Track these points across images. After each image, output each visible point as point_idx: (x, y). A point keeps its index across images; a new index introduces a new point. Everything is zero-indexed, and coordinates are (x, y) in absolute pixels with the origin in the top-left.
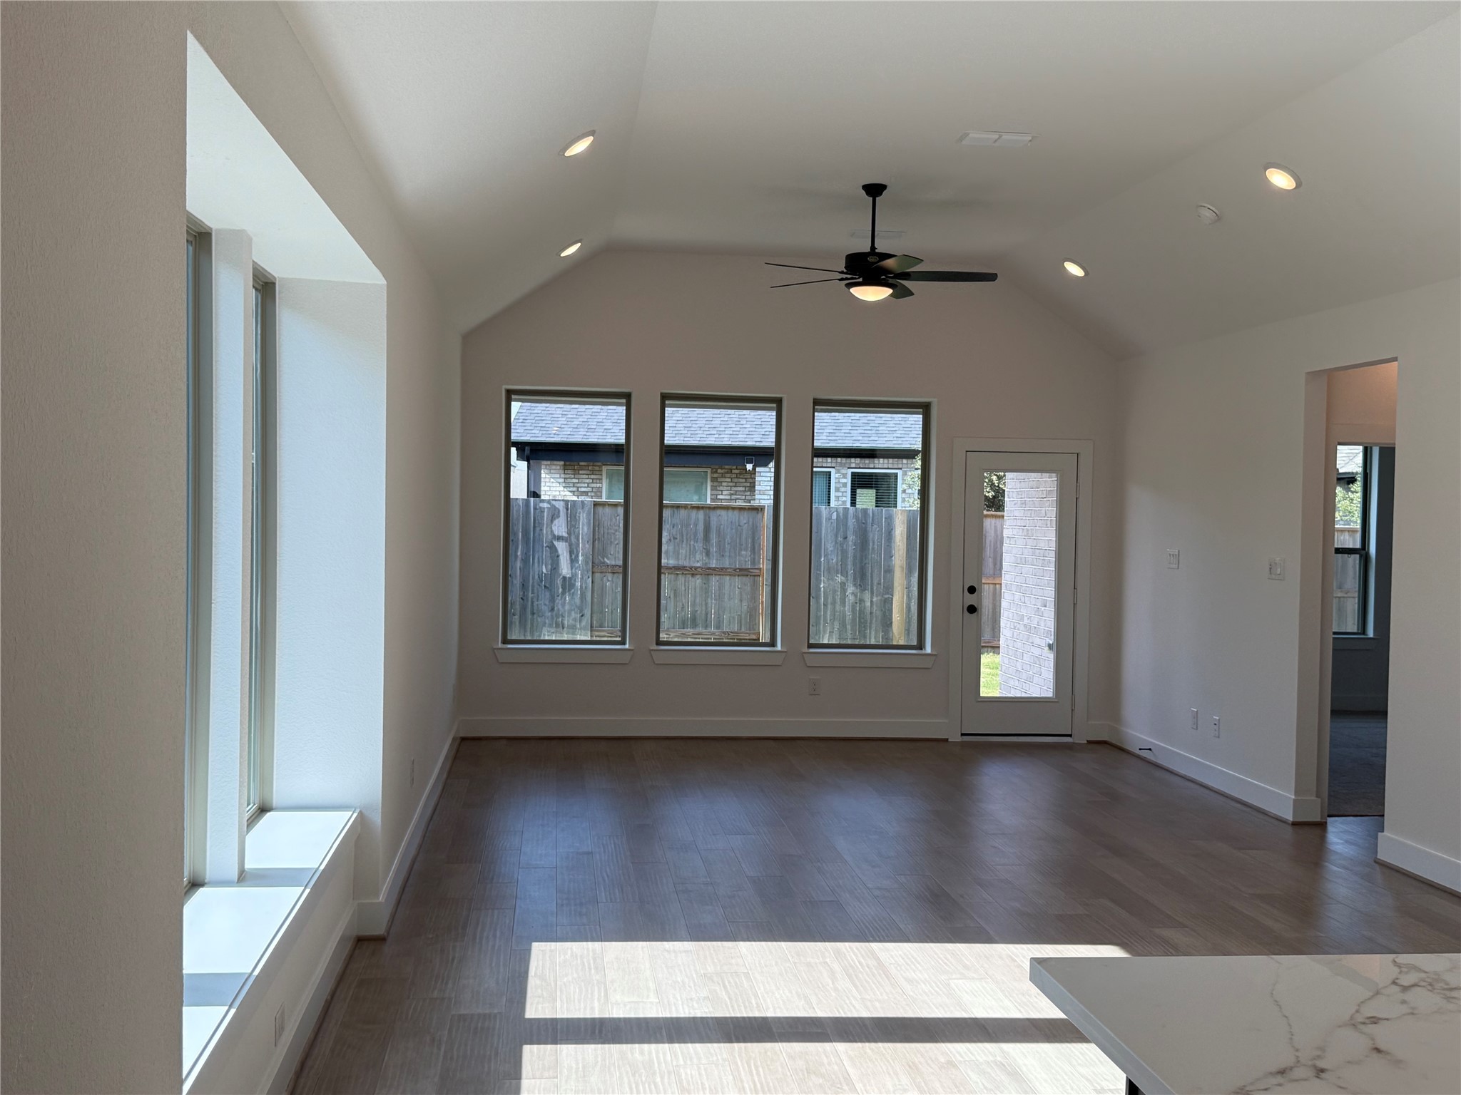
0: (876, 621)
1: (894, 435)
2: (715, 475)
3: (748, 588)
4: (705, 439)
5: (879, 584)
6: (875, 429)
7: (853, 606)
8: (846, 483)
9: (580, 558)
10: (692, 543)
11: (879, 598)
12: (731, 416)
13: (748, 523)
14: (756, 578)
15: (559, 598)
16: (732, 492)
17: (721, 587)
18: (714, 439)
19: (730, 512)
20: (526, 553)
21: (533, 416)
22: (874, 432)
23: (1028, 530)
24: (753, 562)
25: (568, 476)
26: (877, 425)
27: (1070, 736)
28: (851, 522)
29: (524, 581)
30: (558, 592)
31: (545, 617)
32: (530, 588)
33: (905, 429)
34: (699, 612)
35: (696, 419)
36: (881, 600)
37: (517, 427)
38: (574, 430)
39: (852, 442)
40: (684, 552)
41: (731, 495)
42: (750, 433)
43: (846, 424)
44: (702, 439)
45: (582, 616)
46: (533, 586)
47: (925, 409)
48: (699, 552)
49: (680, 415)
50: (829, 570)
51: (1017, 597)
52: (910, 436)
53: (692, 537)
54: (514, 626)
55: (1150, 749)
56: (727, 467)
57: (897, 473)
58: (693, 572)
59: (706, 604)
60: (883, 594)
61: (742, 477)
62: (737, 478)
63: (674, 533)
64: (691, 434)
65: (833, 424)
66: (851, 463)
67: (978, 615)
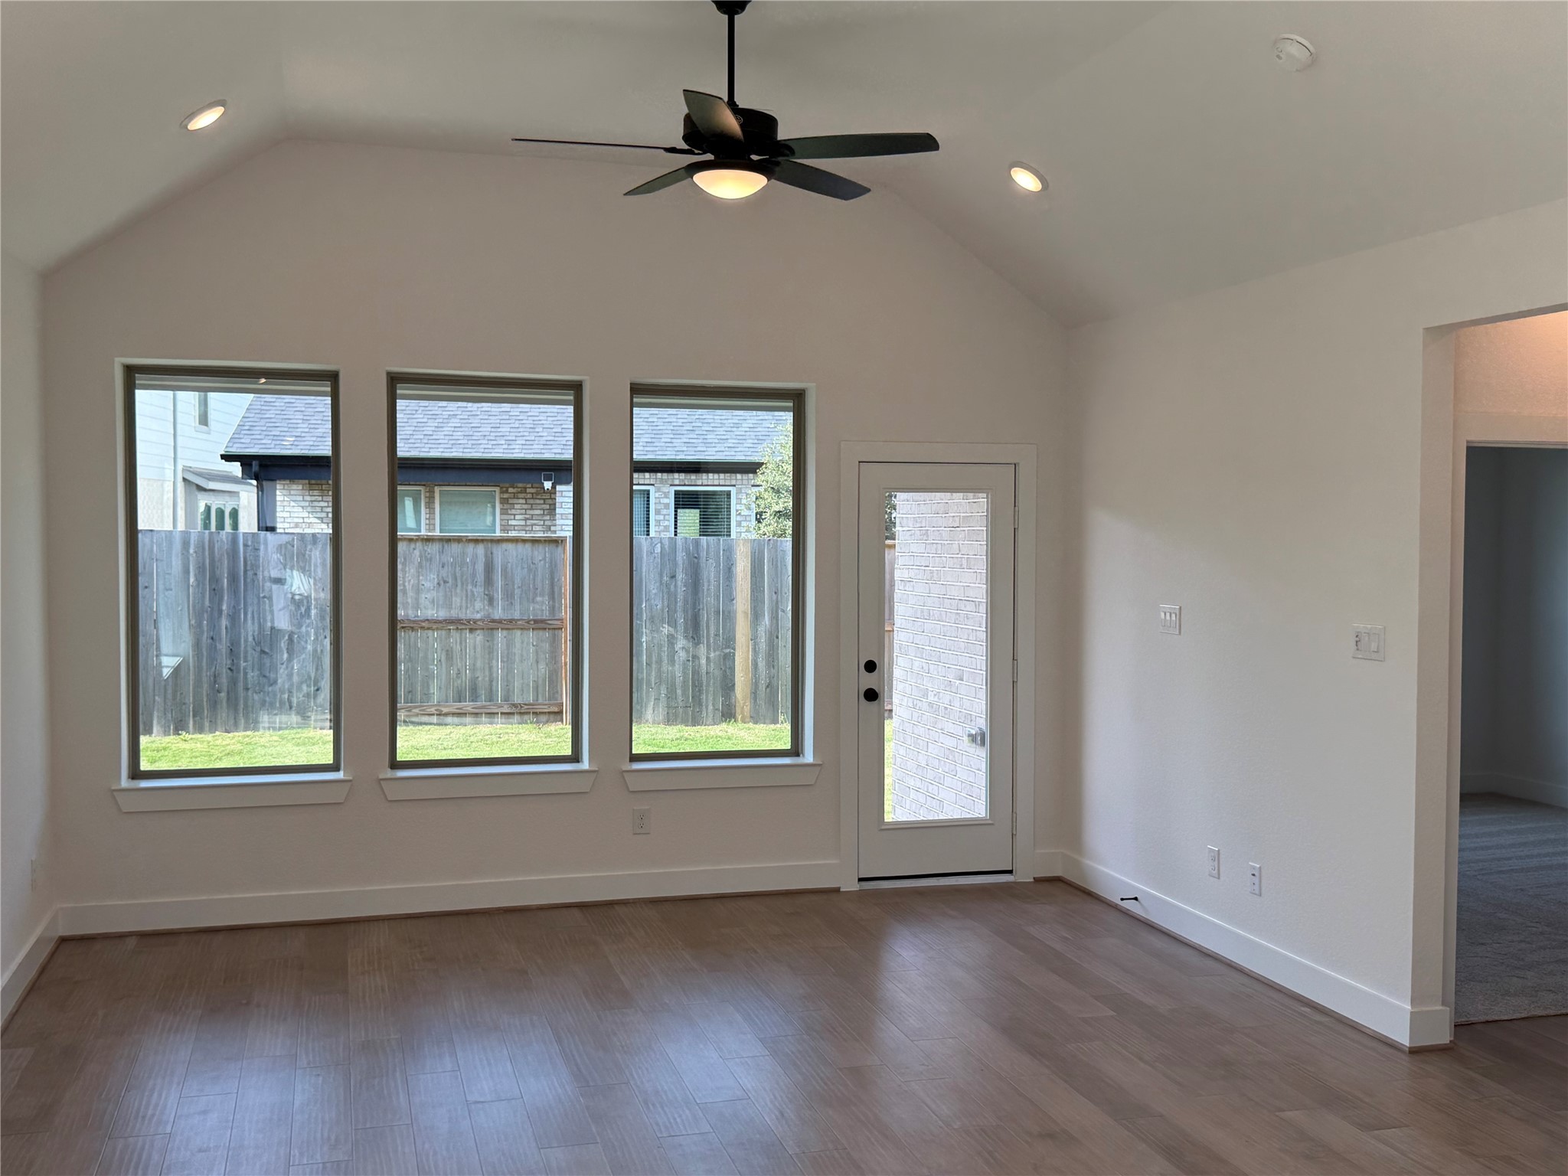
0: (714, 683)
1: (725, 445)
2: (506, 496)
3: (547, 646)
4: (491, 451)
5: (717, 635)
6: (703, 437)
7: (684, 664)
8: (669, 504)
9: (313, 612)
10: (470, 587)
11: (717, 653)
12: (524, 422)
13: (544, 559)
14: (556, 632)
15: (284, 666)
16: (527, 516)
17: (509, 644)
18: (502, 451)
19: (520, 546)
20: (234, 607)
21: (263, 422)
22: (700, 441)
23: (932, 572)
24: (553, 609)
25: (314, 498)
26: (705, 433)
27: (1010, 872)
28: (681, 556)
29: (232, 644)
30: (282, 659)
31: (264, 692)
32: (242, 655)
33: (738, 437)
34: (480, 679)
35: (479, 425)
36: (720, 655)
37: (241, 436)
38: (319, 439)
39: (674, 453)
40: (458, 600)
41: (526, 520)
42: (548, 443)
43: (667, 431)
44: (486, 451)
45: (318, 690)
46: (246, 652)
47: (796, 400)
48: (478, 599)
49: (458, 421)
50: (652, 619)
51: (916, 664)
52: (745, 445)
53: (469, 581)
54: (219, 706)
55: (1136, 899)
56: (520, 485)
57: (730, 491)
58: (472, 626)
59: (490, 668)
60: (722, 649)
61: (539, 497)
62: (533, 498)
63: (445, 575)
64: (473, 444)
65: (651, 432)
66: (674, 479)
67: (879, 704)
